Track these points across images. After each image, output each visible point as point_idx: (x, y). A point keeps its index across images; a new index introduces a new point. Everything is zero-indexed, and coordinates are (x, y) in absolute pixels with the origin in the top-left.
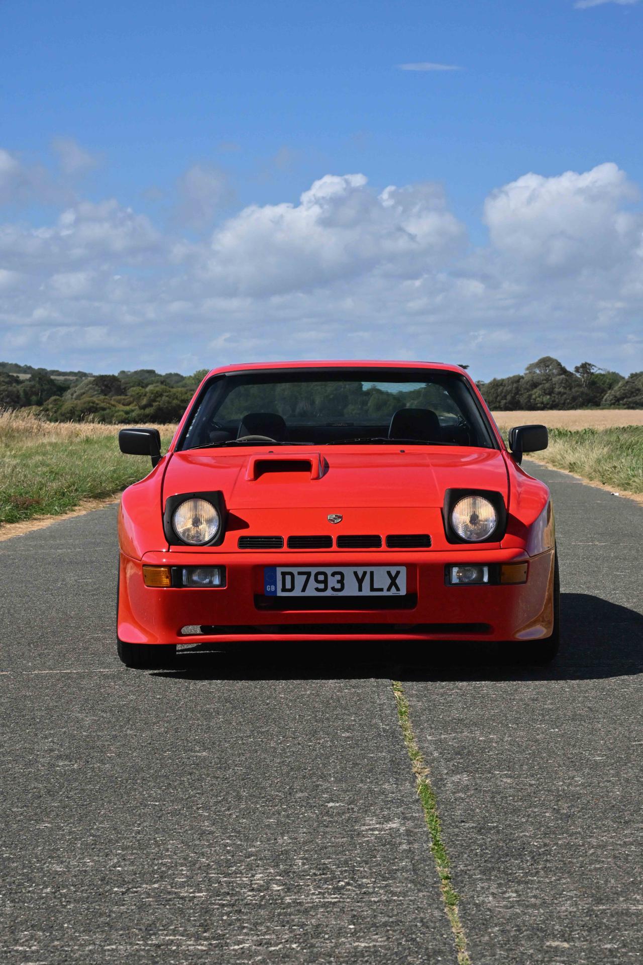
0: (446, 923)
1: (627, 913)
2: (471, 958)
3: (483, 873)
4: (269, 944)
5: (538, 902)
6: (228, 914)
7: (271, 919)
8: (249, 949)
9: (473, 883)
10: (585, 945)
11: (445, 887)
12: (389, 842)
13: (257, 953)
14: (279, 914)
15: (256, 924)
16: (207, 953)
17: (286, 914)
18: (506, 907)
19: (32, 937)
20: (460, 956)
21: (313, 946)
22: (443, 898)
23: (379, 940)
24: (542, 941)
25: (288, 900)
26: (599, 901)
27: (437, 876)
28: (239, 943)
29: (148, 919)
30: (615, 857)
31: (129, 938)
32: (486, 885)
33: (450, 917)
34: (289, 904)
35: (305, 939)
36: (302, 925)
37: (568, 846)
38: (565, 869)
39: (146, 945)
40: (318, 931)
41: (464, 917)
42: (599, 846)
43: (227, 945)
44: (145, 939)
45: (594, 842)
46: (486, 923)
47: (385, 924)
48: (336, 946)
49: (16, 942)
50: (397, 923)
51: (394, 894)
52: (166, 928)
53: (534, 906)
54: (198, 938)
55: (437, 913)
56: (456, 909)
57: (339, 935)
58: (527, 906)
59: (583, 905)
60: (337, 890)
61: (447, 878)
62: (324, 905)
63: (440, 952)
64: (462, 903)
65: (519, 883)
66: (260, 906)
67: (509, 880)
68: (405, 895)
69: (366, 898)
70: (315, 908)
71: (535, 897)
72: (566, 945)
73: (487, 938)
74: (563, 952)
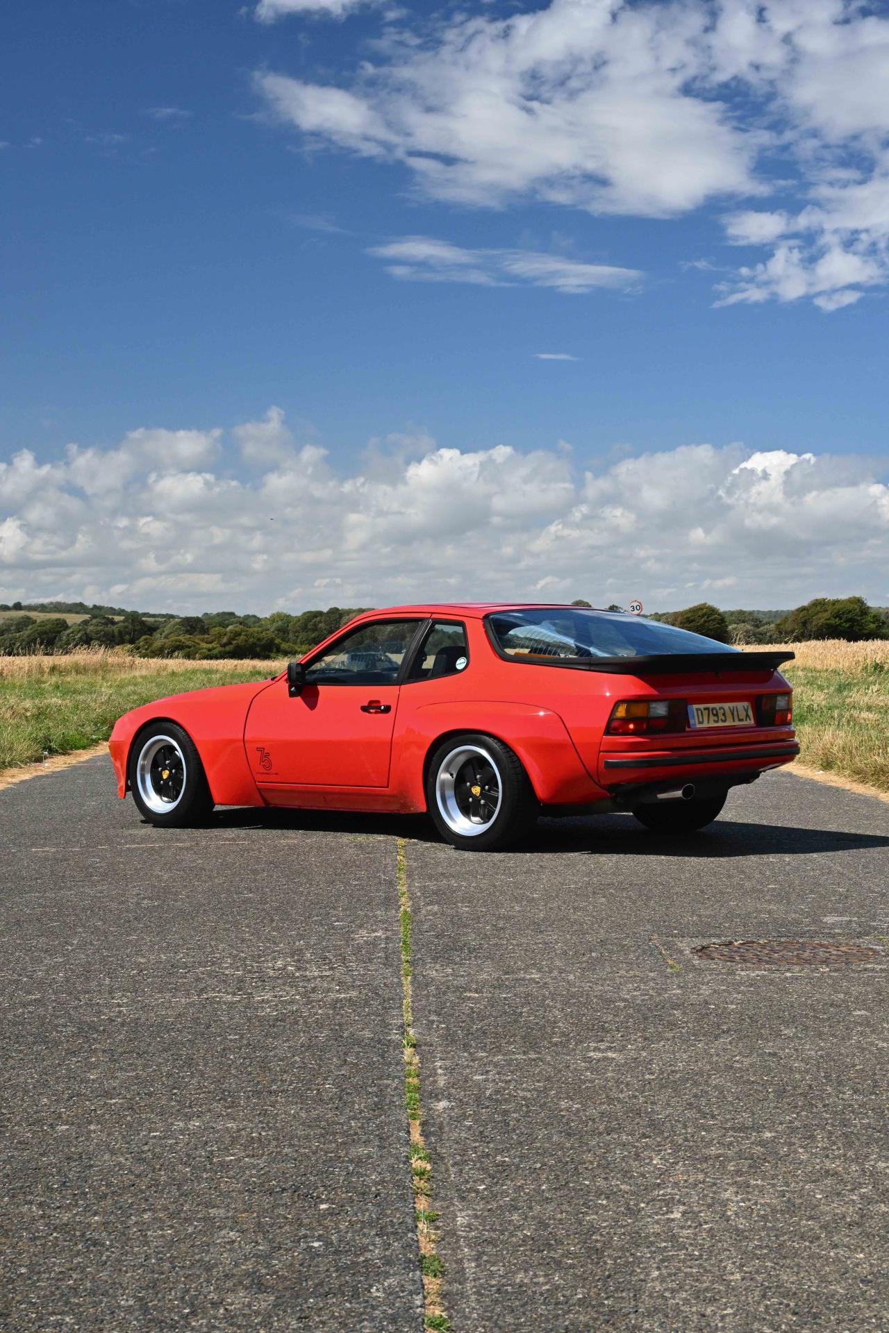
0: (400, 985)
1: (523, 979)
2: (412, 1002)
3: (433, 959)
4: (281, 996)
5: (465, 974)
6: (256, 982)
7: (284, 985)
8: (267, 999)
9: (424, 964)
10: (490, 995)
11: (406, 965)
12: (374, 944)
13: (272, 1001)
14: (291, 982)
15: (274, 987)
16: (239, 1001)
17: (294, 982)
18: (443, 977)
19: (123, 995)
20: (405, 1001)
21: (310, 997)
22: (402, 972)
23: (354, 994)
24: (461, 993)
25: (297, 974)
26: (507, 973)
27: (399, 959)
28: (261, 996)
29: (202, 986)
30: (526, 950)
31: (188, 995)
32: (433, 965)
33: (404, 982)
34: (298, 977)
35: (304, 995)
36: (305, 987)
37: (496, 945)
38: (490, 957)
39: (199, 998)
40: (314, 990)
41: (412, 983)
42: (517, 945)
43: (253, 997)
44: (198, 995)
45: (515, 942)
46: (427, 985)
47: (359, 986)
48: (325, 997)
49: (113, 998)
50: (368, 985)
51: (369, 970)
52: (213, 989)
53: (462, 976)
54: (234, 994)
55: (396, 980)
56: (409, 978)
57: (328, 992)
58: (457, 976)
59: (495, 975)
60: (331, 969)
61: (407, 961)
62: (321, 977)
63: (392, 999)
64: (414, 974)
65: (456, 964)
66: (278, 978)
67: (450, 961)
68: (376, 971)
69: (350, 973)
70: (315, 978)
71: (465, 971)
72: (477, 995)
73: (426, 992)
74: (474, 999)
